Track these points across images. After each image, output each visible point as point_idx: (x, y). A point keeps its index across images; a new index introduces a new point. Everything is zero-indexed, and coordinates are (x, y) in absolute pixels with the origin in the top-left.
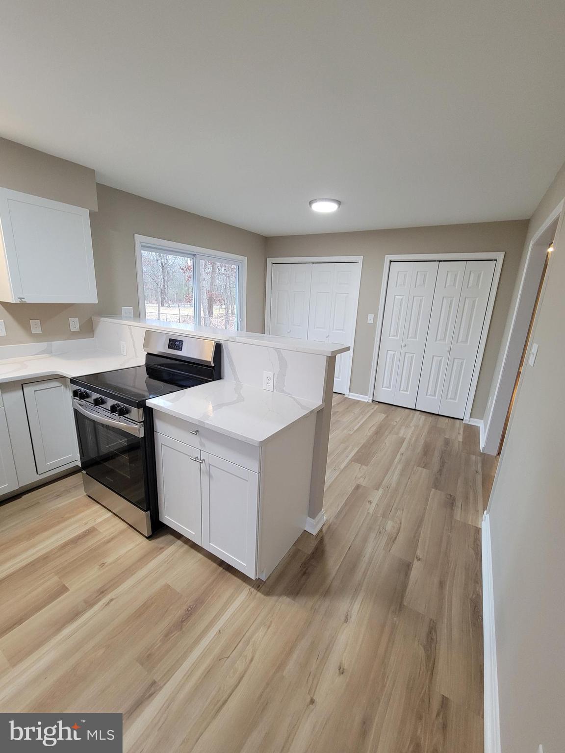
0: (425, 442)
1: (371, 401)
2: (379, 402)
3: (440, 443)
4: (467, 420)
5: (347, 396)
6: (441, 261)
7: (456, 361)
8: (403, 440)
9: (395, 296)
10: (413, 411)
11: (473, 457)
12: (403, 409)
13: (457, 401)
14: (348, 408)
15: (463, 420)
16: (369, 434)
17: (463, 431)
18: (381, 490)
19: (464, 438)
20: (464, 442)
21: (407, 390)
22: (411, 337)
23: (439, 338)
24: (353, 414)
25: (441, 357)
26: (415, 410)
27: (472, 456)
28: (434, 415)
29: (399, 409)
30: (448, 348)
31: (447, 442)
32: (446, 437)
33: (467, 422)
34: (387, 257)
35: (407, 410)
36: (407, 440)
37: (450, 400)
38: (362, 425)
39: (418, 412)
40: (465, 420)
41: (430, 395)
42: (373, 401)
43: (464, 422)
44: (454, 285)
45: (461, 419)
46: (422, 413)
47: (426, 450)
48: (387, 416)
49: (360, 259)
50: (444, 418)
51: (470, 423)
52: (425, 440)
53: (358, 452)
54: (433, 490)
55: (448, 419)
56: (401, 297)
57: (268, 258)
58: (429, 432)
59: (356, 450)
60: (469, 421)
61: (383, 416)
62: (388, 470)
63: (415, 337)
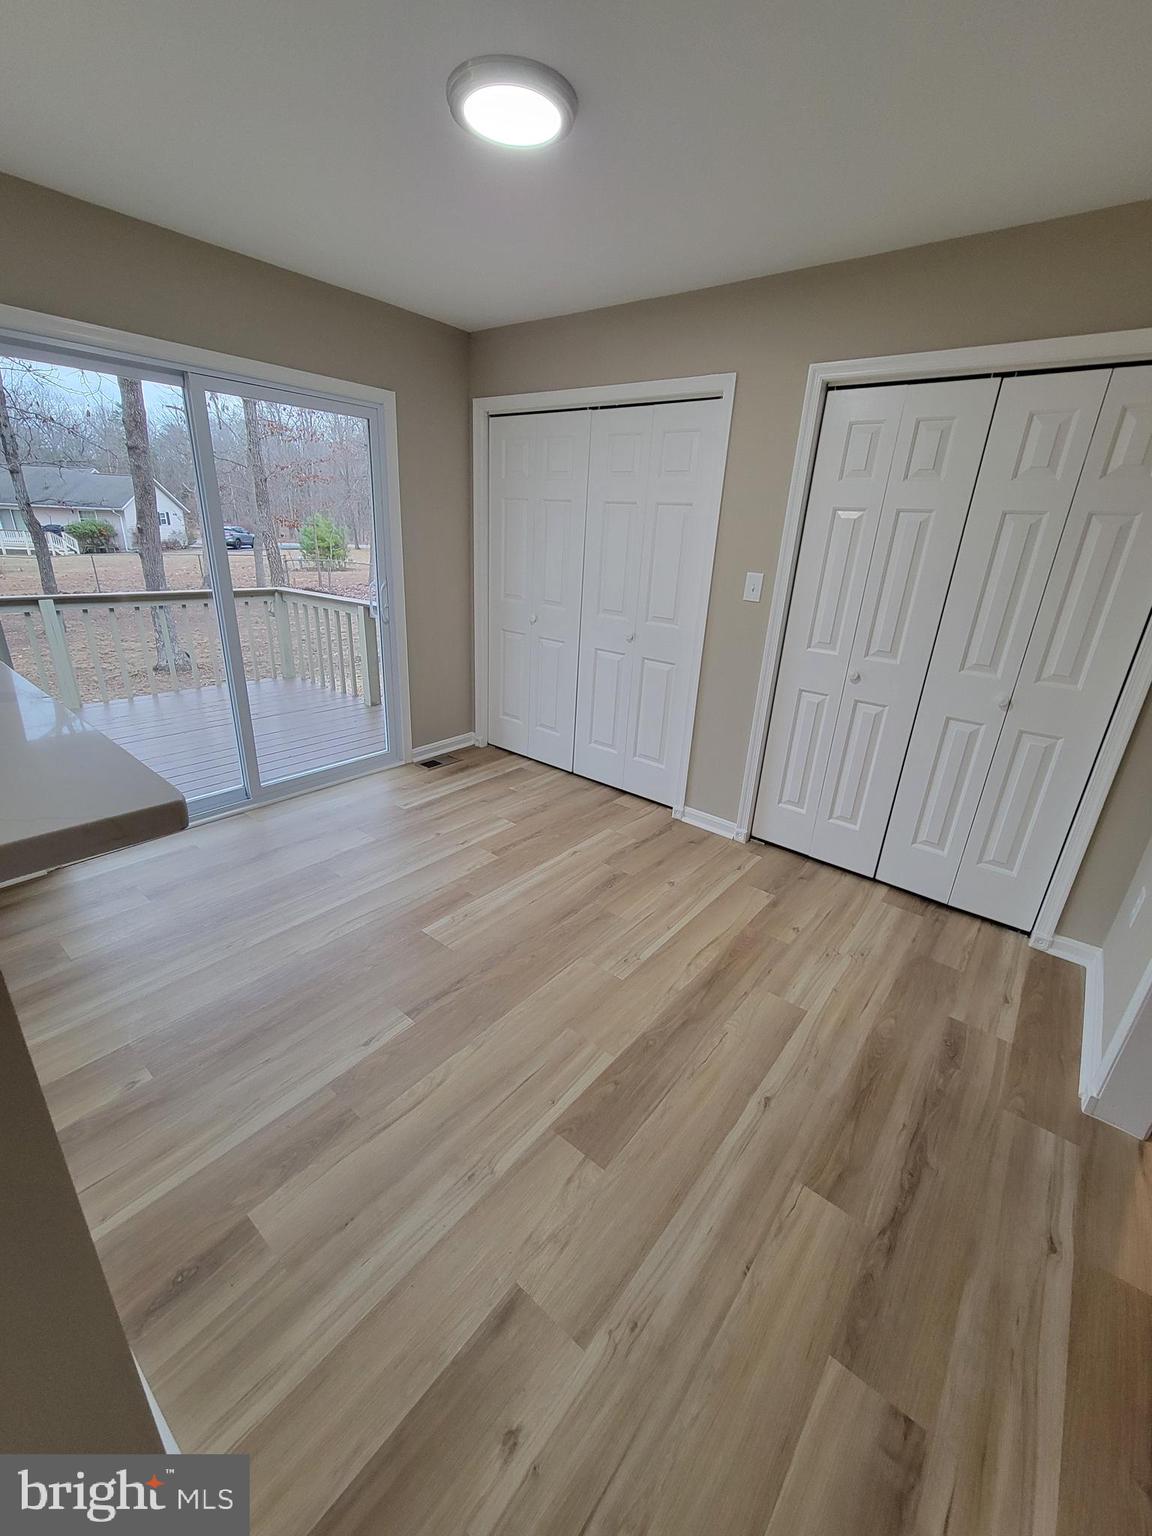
0: (874, 1038)
1: (742, 839)
2: (767, 843)
3: (925, 1049)
4: (1044, 938)
5: (678, 817)
6: (1010, 374)
7: (1027, 743)
8: (796, 1017)
9: (835, 510)
10: (866, 884)
11: (1047, 1144)
12: (837, 875)
13: (1014, 873)
14: (660, 863)
15: (1029, 934)
16: (682, 984)
17: (1025, 989)
18: (598, 1344)
19: (1023, 1026)
20: (1020, 1053)
21: (853, 818)
22: (879, 653)
23: (972, 660)
24: (667, 887)
25: (977, 724)
26: (874, 880)
27: (1043, 1131)
28: (932, 908)
29: (825, 873)
30: (1001, 697)
31: (955, 1046)
32: (954, 1016)
33: (1042, 947)
34: (814, 371)
35: (848, 879)
36: (808, 1022)
37: (992, 868)
38: (674, 941)
39: (884, 890)
40: (1038, 940)
41: (925, 842)
42: (751, 837)
43: (1031, 942)
44: (1052, 464)
45: (1024, 932)
46: (897, 894)
47: (864, 1084)
48: (774, 904)
49: (725, 383)
50: (965, 919)
51: (1052, 952)
52: (874, 1029)
53: (604, 1077)
54: (834, 1368)
55: (977, 924)
56: (855, 515)
57: (474, 400)
58: (900, 987)
59: (606, 1061)
60: (1052, 944)
61: (763, 899)
62: (677, 1200)
63: (892, 652)
